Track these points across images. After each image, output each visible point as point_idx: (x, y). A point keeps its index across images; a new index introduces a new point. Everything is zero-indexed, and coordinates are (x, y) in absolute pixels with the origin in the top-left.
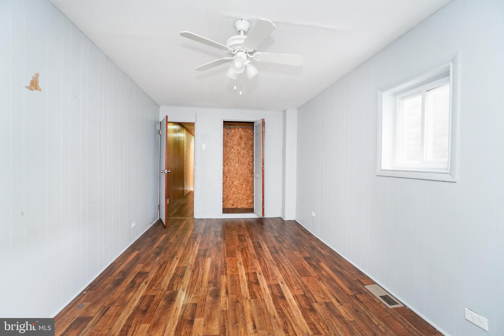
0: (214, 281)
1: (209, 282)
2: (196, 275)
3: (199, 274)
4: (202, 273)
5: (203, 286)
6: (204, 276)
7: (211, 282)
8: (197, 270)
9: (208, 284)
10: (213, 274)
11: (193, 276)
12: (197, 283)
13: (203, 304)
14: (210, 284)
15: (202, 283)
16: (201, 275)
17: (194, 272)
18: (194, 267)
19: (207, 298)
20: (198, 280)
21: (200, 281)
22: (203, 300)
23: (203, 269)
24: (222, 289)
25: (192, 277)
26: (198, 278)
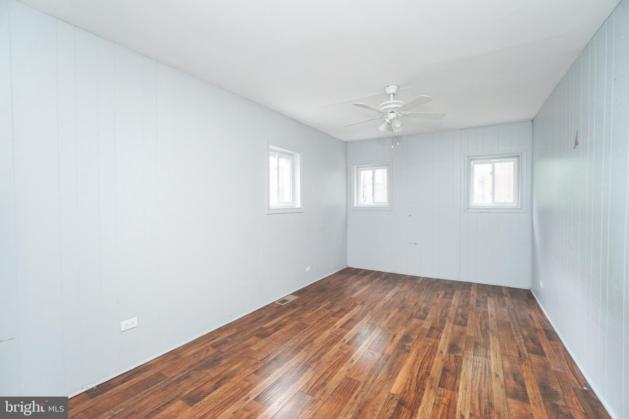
0: (402, 350)
1: (409, 352)
2: (424, 365)
3: (419, 366)
4: (416, 366)
5: (418, 350)
6: (414, 361)
7: (407, 351)
8: (421, 374)
9: (411, 350)
10: (400, 360)
11: (428, 367)
12: (424, 355)
13: (421, 335)
14: (409, 350)
15: (417, 353)
16: (417, 363)
17: (426, 372)
18: (425, 380)
19: (416, 338)
20: (423, 358)
21: (420, 356)
22: (420, 337)
23: (412, 373)
24: (398, 341)
25: (430, 364)
26: (422, 361)
